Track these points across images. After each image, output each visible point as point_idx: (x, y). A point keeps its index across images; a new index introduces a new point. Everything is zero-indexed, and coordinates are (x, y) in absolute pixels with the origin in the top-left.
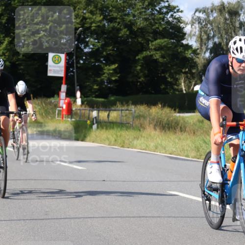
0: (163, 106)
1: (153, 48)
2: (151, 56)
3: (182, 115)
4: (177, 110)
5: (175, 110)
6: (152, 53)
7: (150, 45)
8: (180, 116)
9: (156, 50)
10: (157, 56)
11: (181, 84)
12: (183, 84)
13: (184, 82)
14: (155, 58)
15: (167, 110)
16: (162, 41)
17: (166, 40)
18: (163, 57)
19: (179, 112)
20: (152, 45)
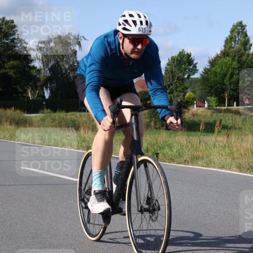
0: (16, 109)
1: (8, 67)
2: (7, 73)
3: (29, 115)
4: (26, 112)
5: (24, 112)
6: (7, 71)
7: (6, 65)
8: (27, 116)
9: (9, 68)
10: (11, 73)
11: (28, 93)
12: (29, 93)
13: (31, 92)
14: (10, 74)
15: (18, 112)
16: (15, 62)
17: (17, 61)
18: (15, 73)
19: (27, 113)
20: (7, 65)
